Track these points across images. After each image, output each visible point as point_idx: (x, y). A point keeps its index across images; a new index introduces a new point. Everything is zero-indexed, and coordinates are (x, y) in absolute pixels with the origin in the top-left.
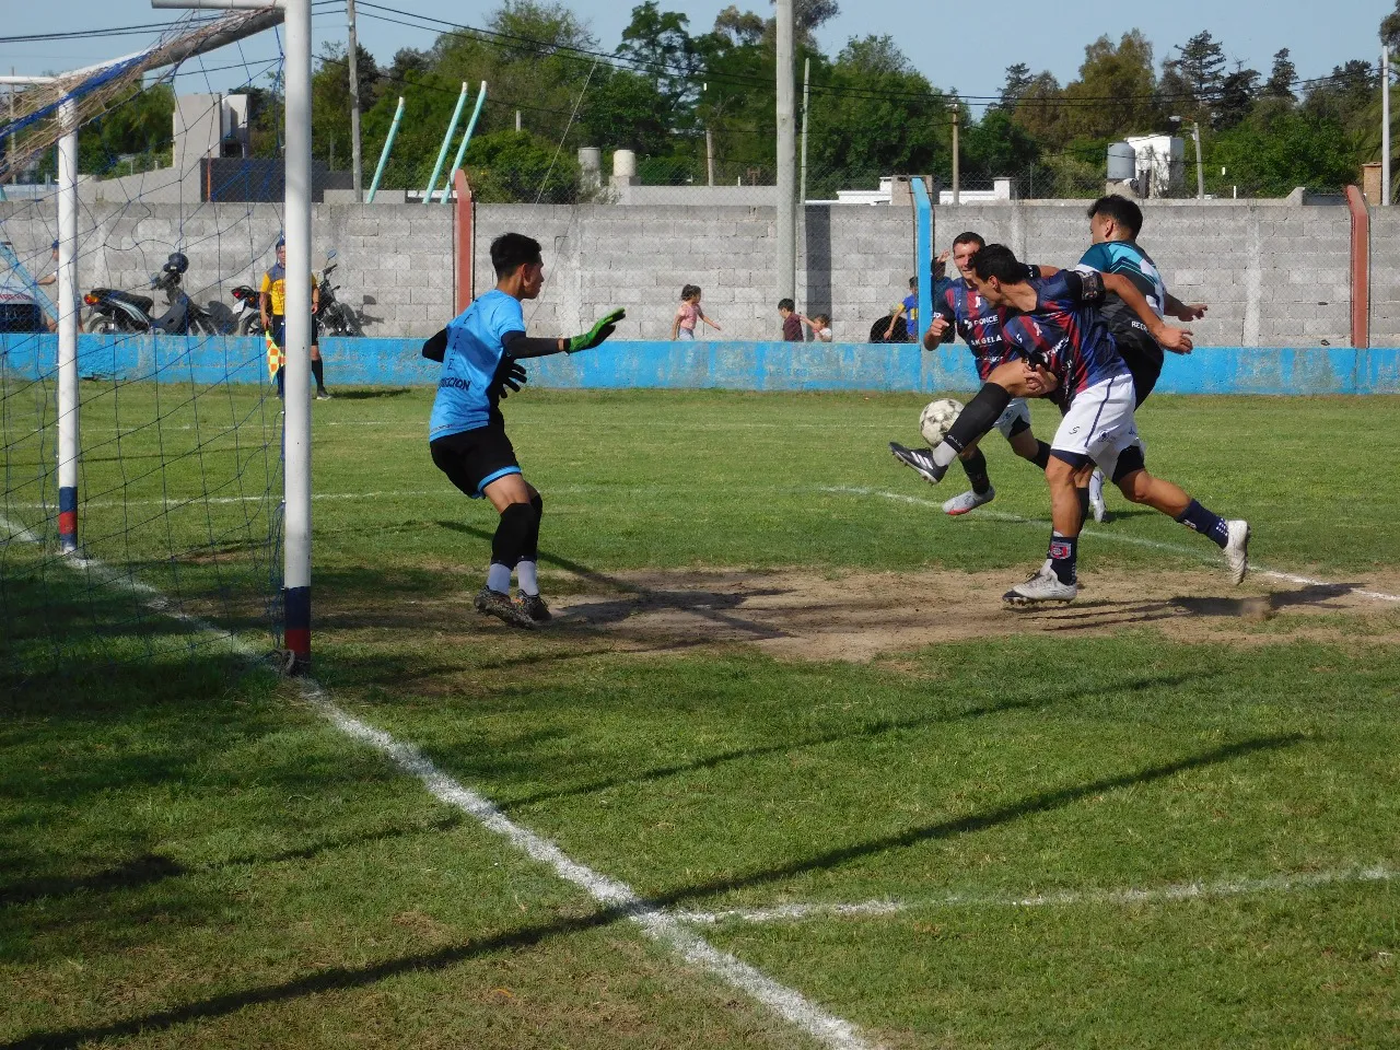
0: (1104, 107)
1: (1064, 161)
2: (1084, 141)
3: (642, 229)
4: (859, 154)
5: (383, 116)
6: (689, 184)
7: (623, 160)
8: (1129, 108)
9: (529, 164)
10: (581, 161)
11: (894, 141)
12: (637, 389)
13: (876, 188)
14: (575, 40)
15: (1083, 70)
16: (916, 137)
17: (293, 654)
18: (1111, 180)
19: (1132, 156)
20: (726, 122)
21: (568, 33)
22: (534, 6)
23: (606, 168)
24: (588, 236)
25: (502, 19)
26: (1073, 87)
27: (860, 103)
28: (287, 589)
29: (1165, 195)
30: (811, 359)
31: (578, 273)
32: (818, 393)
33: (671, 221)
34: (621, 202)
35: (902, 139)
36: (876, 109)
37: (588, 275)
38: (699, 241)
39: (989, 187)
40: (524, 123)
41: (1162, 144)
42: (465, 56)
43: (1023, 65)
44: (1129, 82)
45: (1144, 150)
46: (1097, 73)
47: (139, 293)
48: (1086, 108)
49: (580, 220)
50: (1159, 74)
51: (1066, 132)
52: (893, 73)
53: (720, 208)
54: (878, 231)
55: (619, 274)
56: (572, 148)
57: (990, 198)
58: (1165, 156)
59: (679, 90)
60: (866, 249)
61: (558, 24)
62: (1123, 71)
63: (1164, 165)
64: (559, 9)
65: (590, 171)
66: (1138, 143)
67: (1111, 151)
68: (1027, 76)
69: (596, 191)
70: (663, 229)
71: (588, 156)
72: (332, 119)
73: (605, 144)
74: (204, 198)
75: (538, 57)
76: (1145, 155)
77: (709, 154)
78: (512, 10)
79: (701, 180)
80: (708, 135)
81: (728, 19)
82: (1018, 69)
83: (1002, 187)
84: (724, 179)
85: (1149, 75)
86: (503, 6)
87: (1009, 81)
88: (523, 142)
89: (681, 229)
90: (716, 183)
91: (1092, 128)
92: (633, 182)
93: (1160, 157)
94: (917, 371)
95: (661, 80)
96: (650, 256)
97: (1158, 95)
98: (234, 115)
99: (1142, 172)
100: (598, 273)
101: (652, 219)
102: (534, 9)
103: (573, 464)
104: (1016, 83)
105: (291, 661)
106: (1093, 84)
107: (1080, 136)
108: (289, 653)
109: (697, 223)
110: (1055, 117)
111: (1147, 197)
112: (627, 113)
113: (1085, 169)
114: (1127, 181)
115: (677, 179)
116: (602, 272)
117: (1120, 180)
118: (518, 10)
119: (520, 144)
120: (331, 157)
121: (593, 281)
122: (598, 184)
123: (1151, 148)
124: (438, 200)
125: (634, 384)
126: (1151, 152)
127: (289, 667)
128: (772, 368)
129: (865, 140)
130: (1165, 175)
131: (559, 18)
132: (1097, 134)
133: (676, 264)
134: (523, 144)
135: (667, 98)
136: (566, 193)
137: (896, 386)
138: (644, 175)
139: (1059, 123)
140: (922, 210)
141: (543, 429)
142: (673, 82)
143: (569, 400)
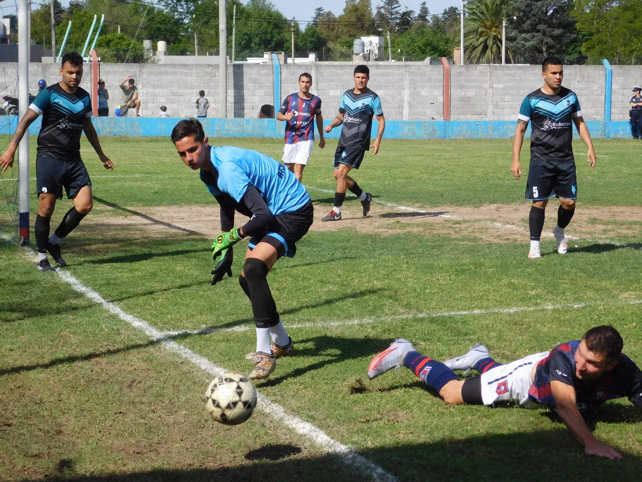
0: (353, 25)
1: (336, 46)
2: (345, 38)
3: (167, 73)
4: (256, 44)
6: (188, 55)
7: (161, 45)
8: (363, 26)
9: (124, 47)
10: (144, 46)
11: (269, 38)
12: (164, 137)
13: (262, 56)
15: (345, 10)
16: (277, 37)
17: (23, 238)
18: (355, 54)
19: (363, 45)
20: (203, 29)
23: (155, 48)
24: (145, 76)
26: (340, 17)
27: (256, 23)
28: (21, 213)
29: (376, 60)
30: (233, 125)
32: (235, 138)
33: (178, 70)
34: (160, 63)
35: (272, 37)
36: (261, 25)
37: (145, 92)
38: (189, 78)
39: (307, 56)
40: (122, 30)
41: (375, 40)
44: (363, 15)
45: (368, 42)
46: (350, 11)
48: (346, 25)
49: (141, 70)
50: (374, 12)
51: (338, 35)
52: (269, 11)
53: (197, 65)
54: (259, 75)
55: (158, 91)
56: (140, 40)
57: (308, 61)
58: (376, 44)
59: (183, 17)
60: (255, 81)
62: (360, 11)
63: (376, 48)
65: (148, 50)
66: (366, 39)
67: (355, 42)
68: (323, 12)
69: (151, 58)
70: (175, 73)
71: (147, 44)
72: (44, 28)
73: (154, 38)
75: (127, 4)
76: (368, 44)
77: (196, 43)
79: (193, 53)
80: (195, 36)
82: (320, 9)
83: (312, 57)
84: (202, 52)
85: (370, 13)
87: (316, 14)
88: (121, 38)
89: (182, 73)
90: (199, 54)
91: (348, 33)
92: (165, 54)
93: (375, 45)
94: (275, 130)
95: (176, 13)
96: (169, 84)
97: (374, 20)
98: (5, 28)
99: (367, 51)
100: (149, 91)
101: (170, 69)
103: (137, 166)
104: (319, 15)
105: (22, 241)
106: (349, 16)
107: (344, 36)
108: (21, 238)
109: (188, 71)
110: (333, 29)
111: (369, 61)
112: (163, 27)
113: (344, 49)
114: (361, 54)
115: (183, 53)
116: (150, 90)
117: (359, 54)
120: (44, 44)
121: (147, 93)
122: (151, 55)
123: (371, 41)
125: (163, 135)
126: (371, 43)
127: (21, 243)
128: (217, 128)
129: (258, 38)
130: (377, 52)
132: (351, 36)
133: (180, 87)
135: (178, 20)
136: (138, 58)
137: (266, 136)
138: (169, 52)
139: (335, 31)
140: (276, 66)
142: (181, 13)
143: (137, 141)
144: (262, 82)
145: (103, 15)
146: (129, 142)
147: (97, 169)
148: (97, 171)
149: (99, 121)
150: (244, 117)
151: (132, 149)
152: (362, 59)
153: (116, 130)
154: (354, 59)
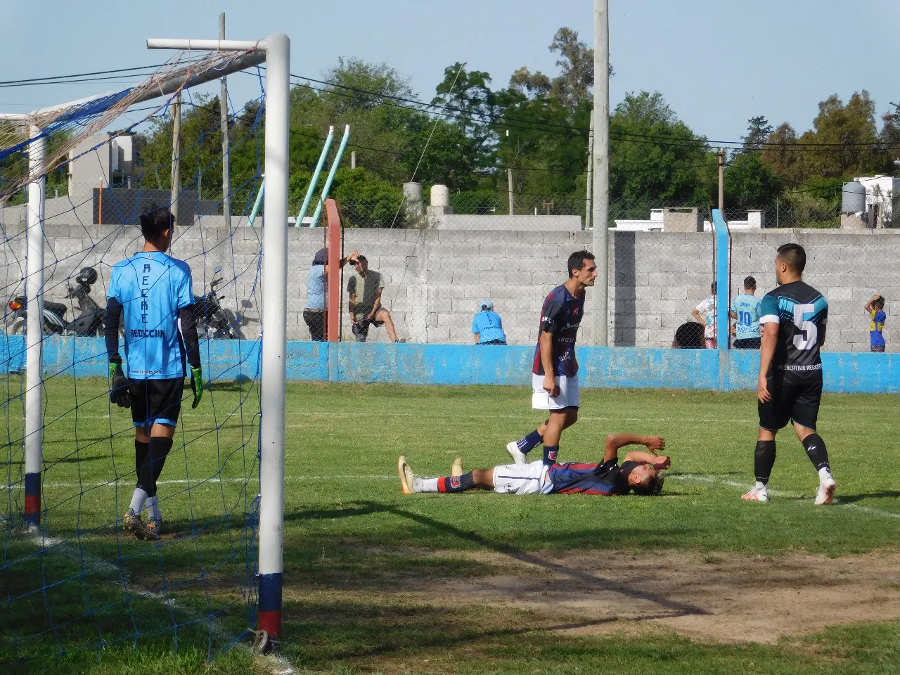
0: (834, 151)
1: (803, 197)
2: (818, 180)
4: (633, 190)
5: (239, 155)
6: (492, 213)
7: (439, 193)
8: (855, 153)
9: (364, 196)
10: (405, 194)
11: (662, 179)
12: (479, 385)
13: (648, 217)
14: (399, 93)
15: (817, 122)
16: (680, 176)
17: (265, 635)
18: (845, 213)
19: (863, 193)
20: (523, 161)
21: (392, 87)
22: (365, 65)
23: (426, 200)
24: (434, 256)
25: (337, 77)
26: (808, 135)
27: (635, 147)
28: (261, 575)
29: (888, 225)
30: (627, 361)
31: (425, 287)
32: (631, 390)
33: (503, 244)
34: (440, 228)
35: (668, 177)
36: (647, 153)
37: (433, 288)
38: (527, 261)
39: (744, 217)
40: (358, 161)
41: (886, 183)
42: (306, 106)
43: (762, 117)
44: (854, 133)
45: (872, 189)
46: (827, 125)
47: (56, 301)
48: (818, 153)
49: (426, 243)
50: (880, 125)
51: (802, 172)
52: (664, 123)
53: (544, 233)
55: (458, 288)
56: (398, 182)
57: (746, 227)
58: (889, 193)
59: (483, 135)
61: (384, 80)
62: (849, 123)
63: (888, 200)
64: (384, 67)
65: (413, 202)
66: (868, 183)
67: (844, 188)
68: (766, 126)
69: (417, 220)
70: (496, 250)
71: (411, 189)
72: (202, 157)
73: (426, 179)
74: (96, 221)
75: (367, 107)
76: (872, 191)
77: (510, 189)
78: (346, 68)
79: (504, 211)
80: (510, 173)
81: (521, 77)
82: (758, 121)
83: (755, 218)
84: (524, 208)
85: (871, 126)
86: (338, 66)
87: (750, 131)
88: (358, 178)
89: (512, 250)
90: (515, 213)
91: (824, 170)
92: (447, 211)
93: (885, 194)
94: (716, 373)
95: (468, 128)
96: (485, 273)
97: (879, 143)
98: (121, 152)
99: (871, 206)
100: (441, 287)
102: (367, 67)
104: (756, 132)
105: (264, 642)
106: (825, 134)
107: (814, 176)
108: (262, 634)
109: (525, 246)
110: (792, 161)
111: (875, 226)
112: (442, 155)
113: (819, 204)
114: (858, 214)
115: (482, 209)
116: (445, 286)
117: (853, 213)
118: (351, 68)
119: (356, 179)
120: (200, 188)
121: (437, 293)
122: (419, 212)
123: (878, 187)
124: (308, 225)
125: (476, 382)
126: (878, 191)
127: (262, 646)
128: (593, 369)
129: (638, 179)
130: (890, 209)
131: (384, 76)
132: (828, 175)
133: (506, 279)
134: (359, 179)
135: (473, 142)
136: (394, 220)
137: (698, 385)
138: (456, 206)
139: (797, 165)
140: (722, 237)
141: (412, 421)
142: (478, 129)
143: (421, 393)
144: (684, 270)
145: (347, 127)
146: (405, 396)
147: (364, 459)
148: (367, 464)
149: (340, 351)
150: (634, 345)
151: (425, 413)
152: (861, 222)
153: (378, 370)
154: (843, 222)
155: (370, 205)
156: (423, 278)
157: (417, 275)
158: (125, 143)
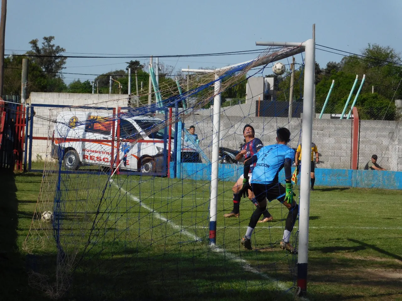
5: (322, 86)
9: (377, 105)
10: (396, 105)
14: (395, 59)
17: (300, 289)
21: (392, 57)
22: (379, 47)
25: (367, 52)
28: (299, 264)
31: (397, 146)
40: (375, 90)
42: (353, 65)
47: (235, 149)
49: (398, 127)
56: (393, 100)
61: (388, 54)
64: (388, 48)
65: (399, 108)
71: (398, 103)
74: (257, 115)
75: (381, 66)
78: (371, 48)
86: (368, 47)
88: (375, 97)
98: (269, 85)
102: (380, 48)
103: (398, 218)
105: (299, 291)
108: (299, 288)
118: (373, 48)
119: (374, 98)
124: (346, 118)
127: (298, 293)
131: (388, 52)
134: (375, 98)
141: (385, 205)
143: (394, 194)
145: (364, 76)
146: (386, 194)
147: (360, 220)
148: (361, 222)
149: (358, 174)
151: (391, 202)
153: (374, 182)
155: (379, 109)
156: (396, 143)
157: (394, 141)
158: (271, 81)
